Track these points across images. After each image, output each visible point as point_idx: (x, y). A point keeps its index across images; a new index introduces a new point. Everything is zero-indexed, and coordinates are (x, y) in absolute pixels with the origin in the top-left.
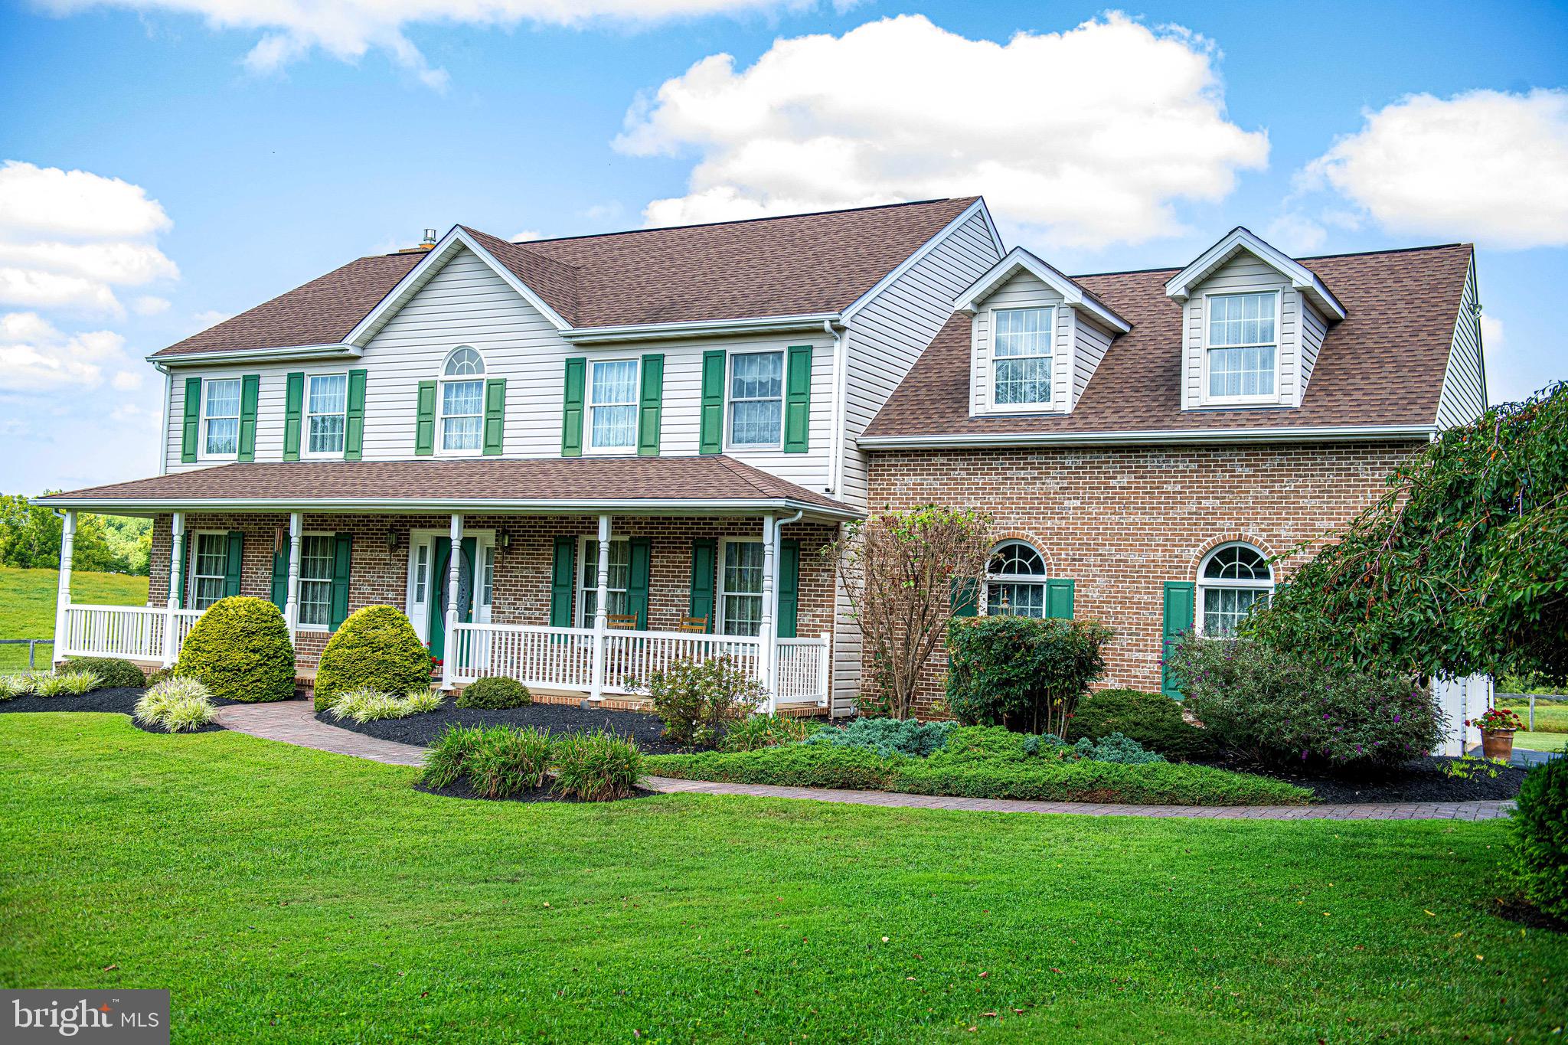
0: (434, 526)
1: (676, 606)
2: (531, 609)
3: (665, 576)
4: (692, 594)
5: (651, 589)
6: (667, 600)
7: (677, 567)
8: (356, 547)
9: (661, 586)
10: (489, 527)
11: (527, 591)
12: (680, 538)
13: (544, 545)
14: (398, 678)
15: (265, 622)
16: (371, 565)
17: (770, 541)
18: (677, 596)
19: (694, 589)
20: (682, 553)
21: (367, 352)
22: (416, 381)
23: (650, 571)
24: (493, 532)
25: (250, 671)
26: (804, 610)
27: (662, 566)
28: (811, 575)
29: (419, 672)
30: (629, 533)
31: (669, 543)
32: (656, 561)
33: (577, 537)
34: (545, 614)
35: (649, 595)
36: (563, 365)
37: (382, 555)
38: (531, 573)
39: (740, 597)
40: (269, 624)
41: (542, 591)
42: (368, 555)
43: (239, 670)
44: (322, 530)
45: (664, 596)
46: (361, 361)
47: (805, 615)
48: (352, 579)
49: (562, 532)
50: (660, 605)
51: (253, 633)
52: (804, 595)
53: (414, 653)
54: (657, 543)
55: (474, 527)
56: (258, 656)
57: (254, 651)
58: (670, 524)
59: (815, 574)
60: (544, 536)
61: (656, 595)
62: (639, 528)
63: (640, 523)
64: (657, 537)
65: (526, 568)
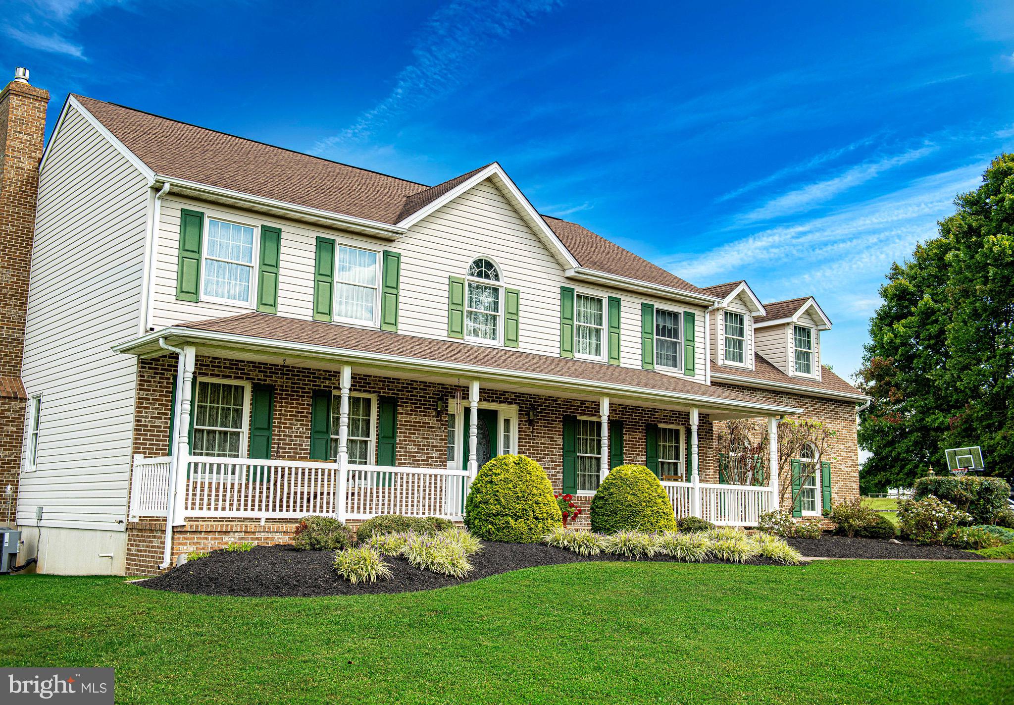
2: (548, 468)
3: (631, 447)
4: (647, 460)
5: (624, 456)
7: (638, 442)
8: (400, 410)
9: (630, 454)
10: (516, 403)
11: (545, 455)
12: (638, 423)
13: (556, 421)
16: (416, 427)
18: (638, 461)
19: (648, 456)
20: (640, 432)
21: (400, 239)
22: (447, 275)
23: (623, 443)
24: (516, 407)
27: (630, 441)
31: (632, 425)
32: (625, 437)
33: (577, 416)
34: (558, 472)
35: (623, 460)
36: (559, 290)
37: (426, 419)
38: (547, 441)
41: (556, 455)
42: (412, 418)
44: (365, 391)
45: (632, 460)
46: (393, 245)
48: (398, 439)
49: (567, 412)
54: (625, 424)
55: (504, 402)
58: (633, 412)
60: (556, 414)
62: (616, 414)
63: (616, 410)
64: (626, 421)
65: (543, 437)
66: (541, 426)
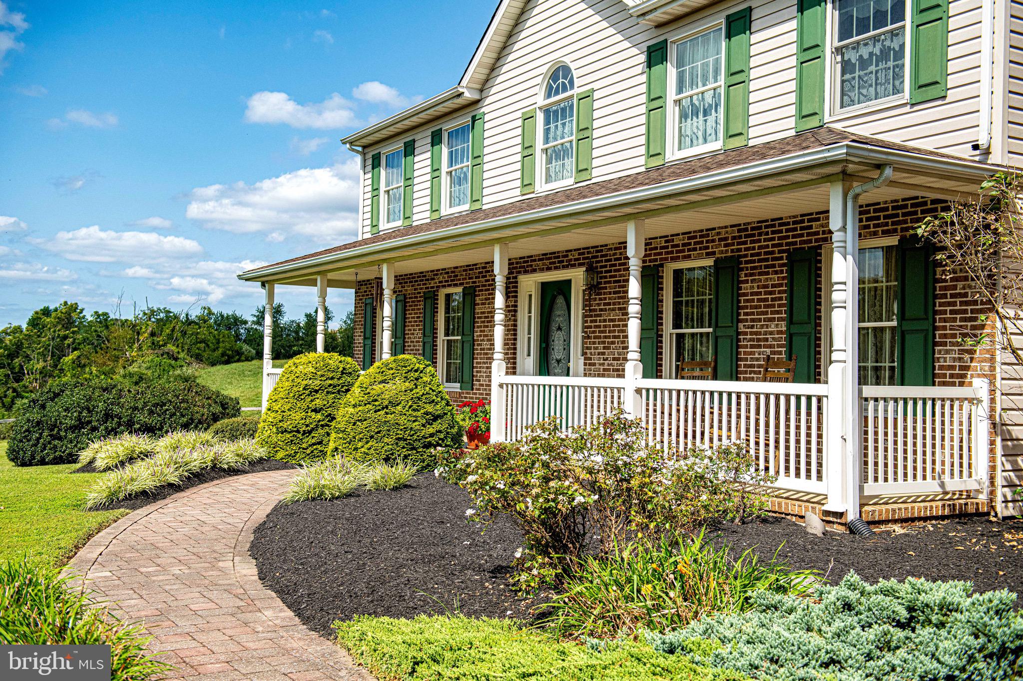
0: (534, 271)
1: (770, 346)
3: (756, 307)
4: (789, 328)
5: (741, 325)
6: (759, 340)
7: (771, 293)
8: (477, 300)
9: (753, 320)
10: (579, 264)
11: (615, 337)
12: (773, 253)
14: (402, 443)
15: (332, 378)
16: (489, 318)
17: (839, 224)
18: (771, 333)
19: (791, 322)
20: (776, 273)
21: (484, 94)
22: (521, 114)
23: (739, 301)
24: (583, 270)
25: (310, 432)
26: (945, 344)
27: (752, 294)
28: (955, 287)
29: (432, 435)
30: (714, 253)
31: (760, 261)
32: (746, 288)
33: (662, 265)
35: (738, 334)
36: (645, 57)
39: (875, 329)
40: (335, 382)
42: (486, 308)
43: (298, 432)
45: (756, 333)
46: (480, 105)
47: (947, 352)
48: (476, 334)
49: (646, 262)
50: (752, 347)
51: (317, 391)
52: (945, 320)
53: (427, 413)
54: (747, 262)
56: (319, 416)
57: (315, 411)
58: (760, 234)
59: (960, 284)
61: (746, 333)
62: (725, 246)
63: (726, 239)
64: (746, 256)
65: (614, 310)
66: (610, 293)
